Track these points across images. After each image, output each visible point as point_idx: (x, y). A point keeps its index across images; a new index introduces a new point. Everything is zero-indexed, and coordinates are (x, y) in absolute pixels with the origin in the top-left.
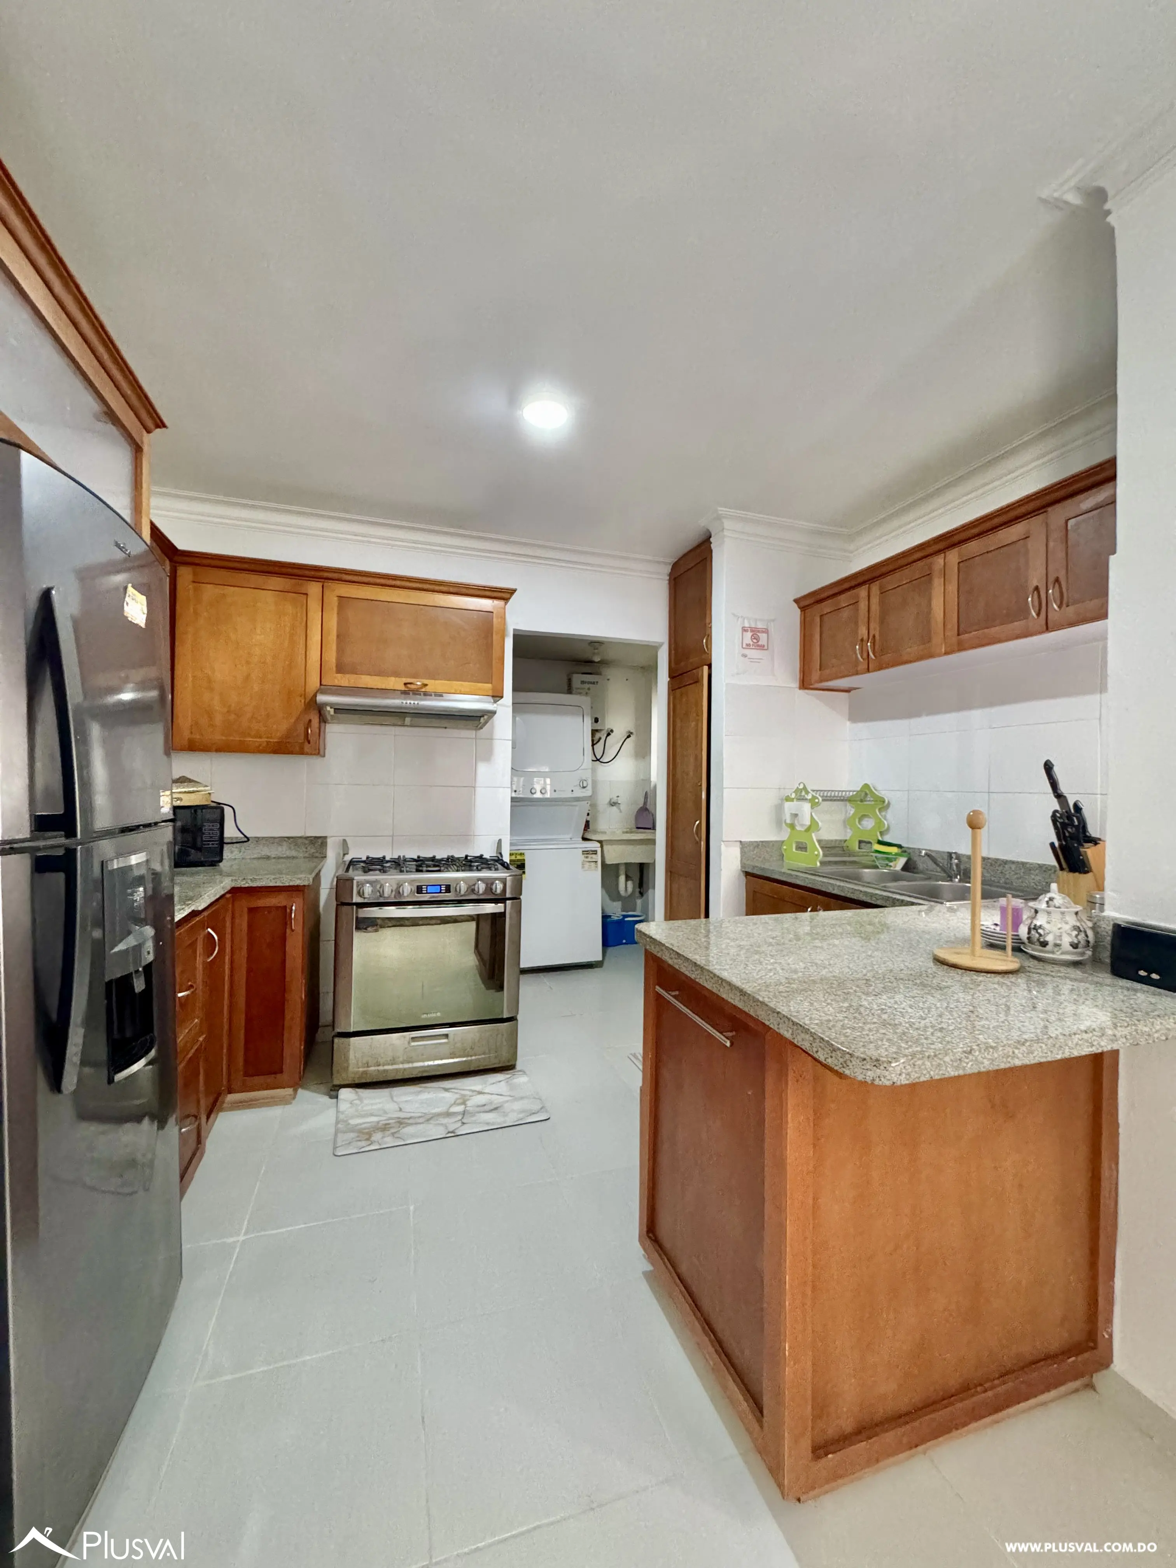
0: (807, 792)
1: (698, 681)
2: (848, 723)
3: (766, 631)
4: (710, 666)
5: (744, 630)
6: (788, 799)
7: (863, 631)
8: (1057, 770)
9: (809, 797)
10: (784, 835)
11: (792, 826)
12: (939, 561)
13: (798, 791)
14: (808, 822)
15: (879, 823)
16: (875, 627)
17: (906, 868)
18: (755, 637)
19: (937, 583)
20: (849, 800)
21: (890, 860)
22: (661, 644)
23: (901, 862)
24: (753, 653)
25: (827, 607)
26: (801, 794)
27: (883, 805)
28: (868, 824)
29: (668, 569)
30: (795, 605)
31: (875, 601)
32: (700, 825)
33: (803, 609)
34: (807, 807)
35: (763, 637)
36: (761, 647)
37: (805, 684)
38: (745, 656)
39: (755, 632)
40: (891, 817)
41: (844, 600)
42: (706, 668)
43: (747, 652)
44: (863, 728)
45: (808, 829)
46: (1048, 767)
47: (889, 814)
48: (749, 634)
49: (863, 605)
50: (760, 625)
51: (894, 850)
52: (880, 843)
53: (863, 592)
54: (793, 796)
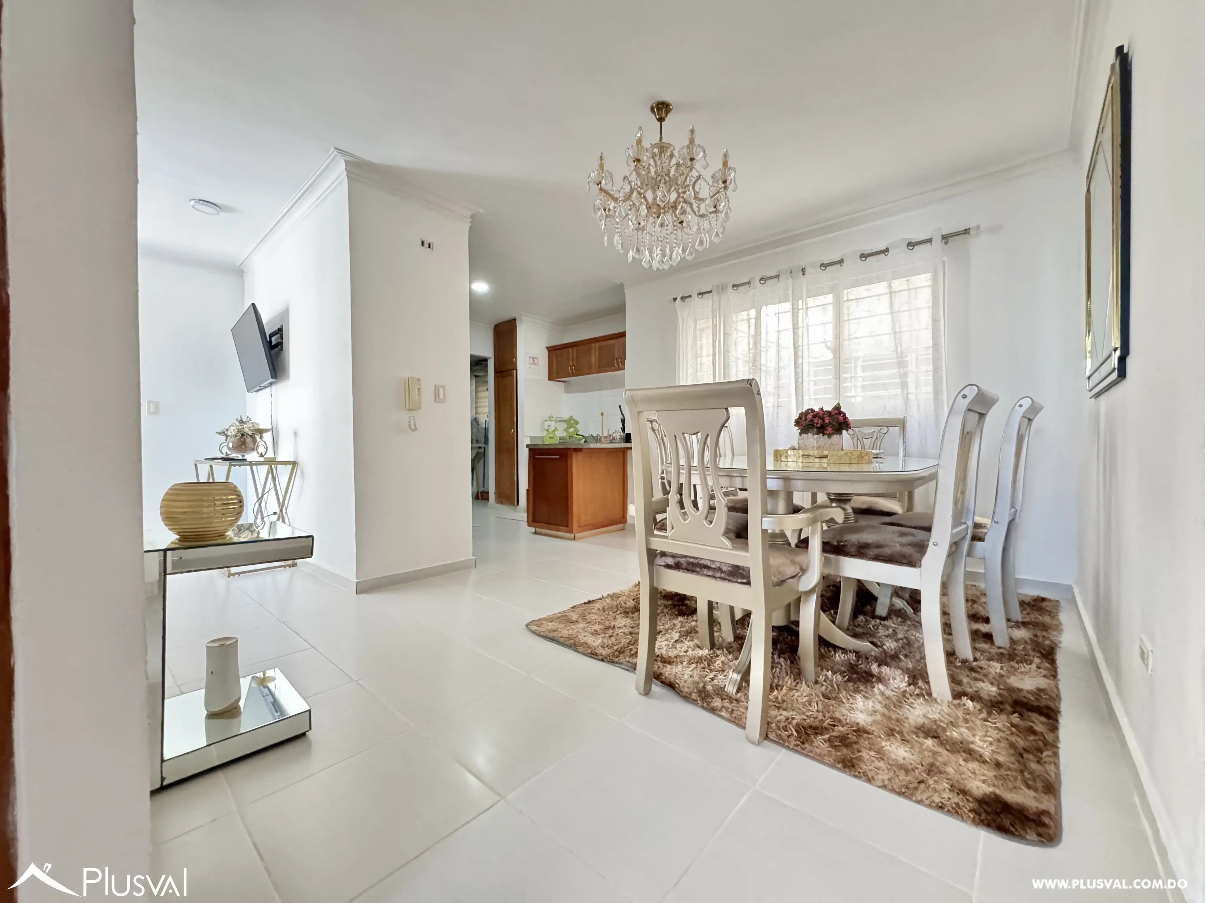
0: (553, 418)
1: (512, 375)
2: (564, 394)
3: (537, 358)
4: (516, 370)
5: (530, 357)
6: (546, 421)
7: (571, 363)
8: (622, 408)
9: (554, 419)
10: (545, 434)
11: (547, 430)
12: (593, 345)
13: (550, 418)
14: (554, 428)
15: (576, 429)
16: (575, 363)
17: (585, 442)
18: (533, 361)
19: (593, 351)
20: (565, 421)
21: (580, 440)
22: (490, 358)
23: (583, 440)
24: (533, 366)
25: (559, 352)
26: (550, 419)
27: (577, 423)
28: (572, 430)
29: (493, 327)
30: (546, 350)
31: (575, 352)
32: (514, 431)
33: (549, 351)
34: (553, 422)
35: (536, 360)
36: (535, 364)
37: (550, 378)
38: (530, 367)
39: (533, 358)
40: (578, 427)
41: (565, 351)
42: (515, 371)
43: (531, 366)
44: (569, 395)
45: (554, 431)
46: (620, 407)
47: (579, 425)
48: (531, 359)
49: (571, 355)
50: (535, 356)
51: (581, 437)
52: (577, 435)
53: (571, 350)
54: (548, 419)
